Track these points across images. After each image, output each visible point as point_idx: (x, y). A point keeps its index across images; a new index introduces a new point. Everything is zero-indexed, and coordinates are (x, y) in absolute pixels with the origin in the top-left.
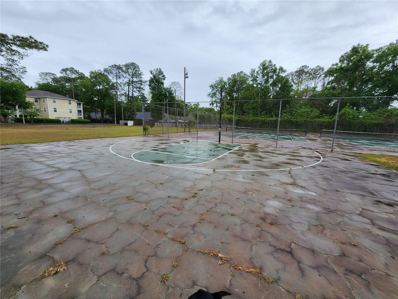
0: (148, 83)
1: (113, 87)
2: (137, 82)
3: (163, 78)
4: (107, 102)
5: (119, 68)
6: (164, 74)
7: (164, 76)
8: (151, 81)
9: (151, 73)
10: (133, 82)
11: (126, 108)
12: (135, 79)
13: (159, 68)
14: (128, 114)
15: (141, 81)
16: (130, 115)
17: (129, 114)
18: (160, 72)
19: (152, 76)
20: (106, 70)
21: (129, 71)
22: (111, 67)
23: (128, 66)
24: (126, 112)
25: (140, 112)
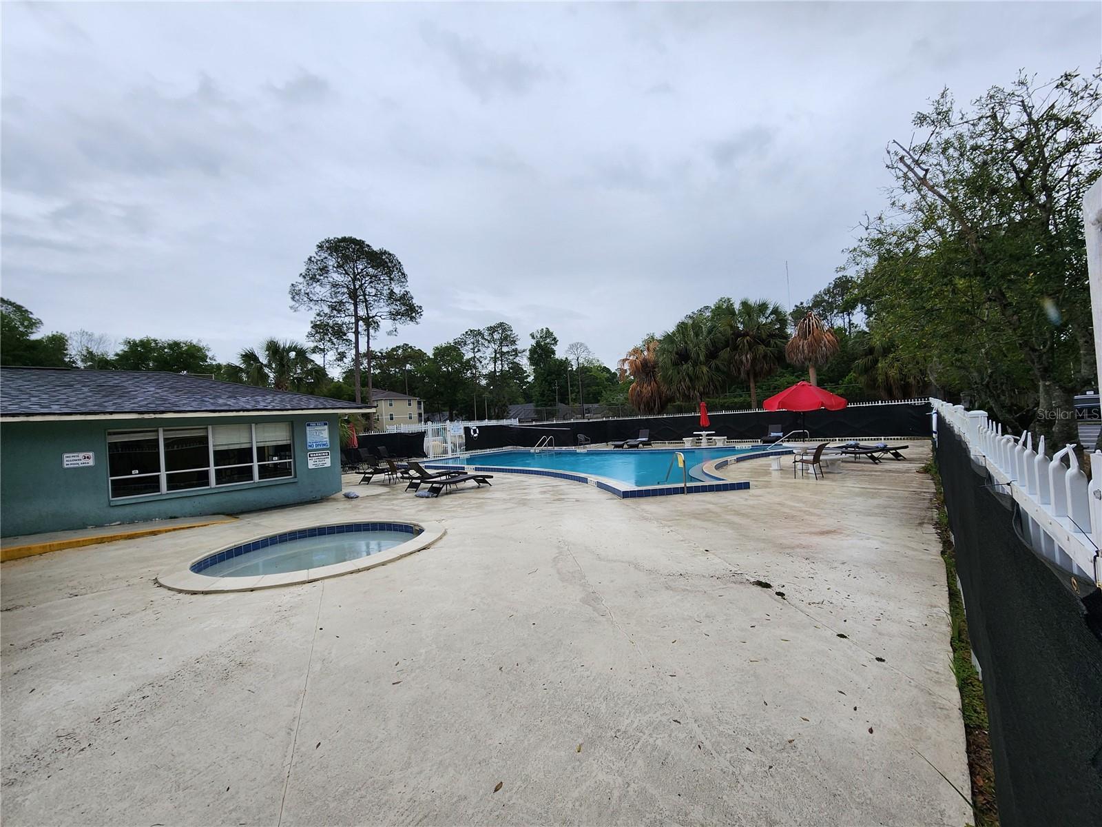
0: (527, 353)
1: (469, 365)
2: (508, 352)
3: (553, 342)
4: (460, 396)
5: (476, 334)
6: (555, 335)
7: (555, 339)
8: (533, 351)
9: (533, 337)
10: (502, 354)
11: (492, 401)
12: (505, 349)
13: (547, 328)
14: (495, 412)
15: (515, 350)
16: (498, 413)
17: (497, 411)
18: (548, 334)
19: (533, 342)
20: (455, 343)
21: (495, 337)
22: (463, 335)
23: (492, 330)
24: (492, 407)
25: (514, 404)
